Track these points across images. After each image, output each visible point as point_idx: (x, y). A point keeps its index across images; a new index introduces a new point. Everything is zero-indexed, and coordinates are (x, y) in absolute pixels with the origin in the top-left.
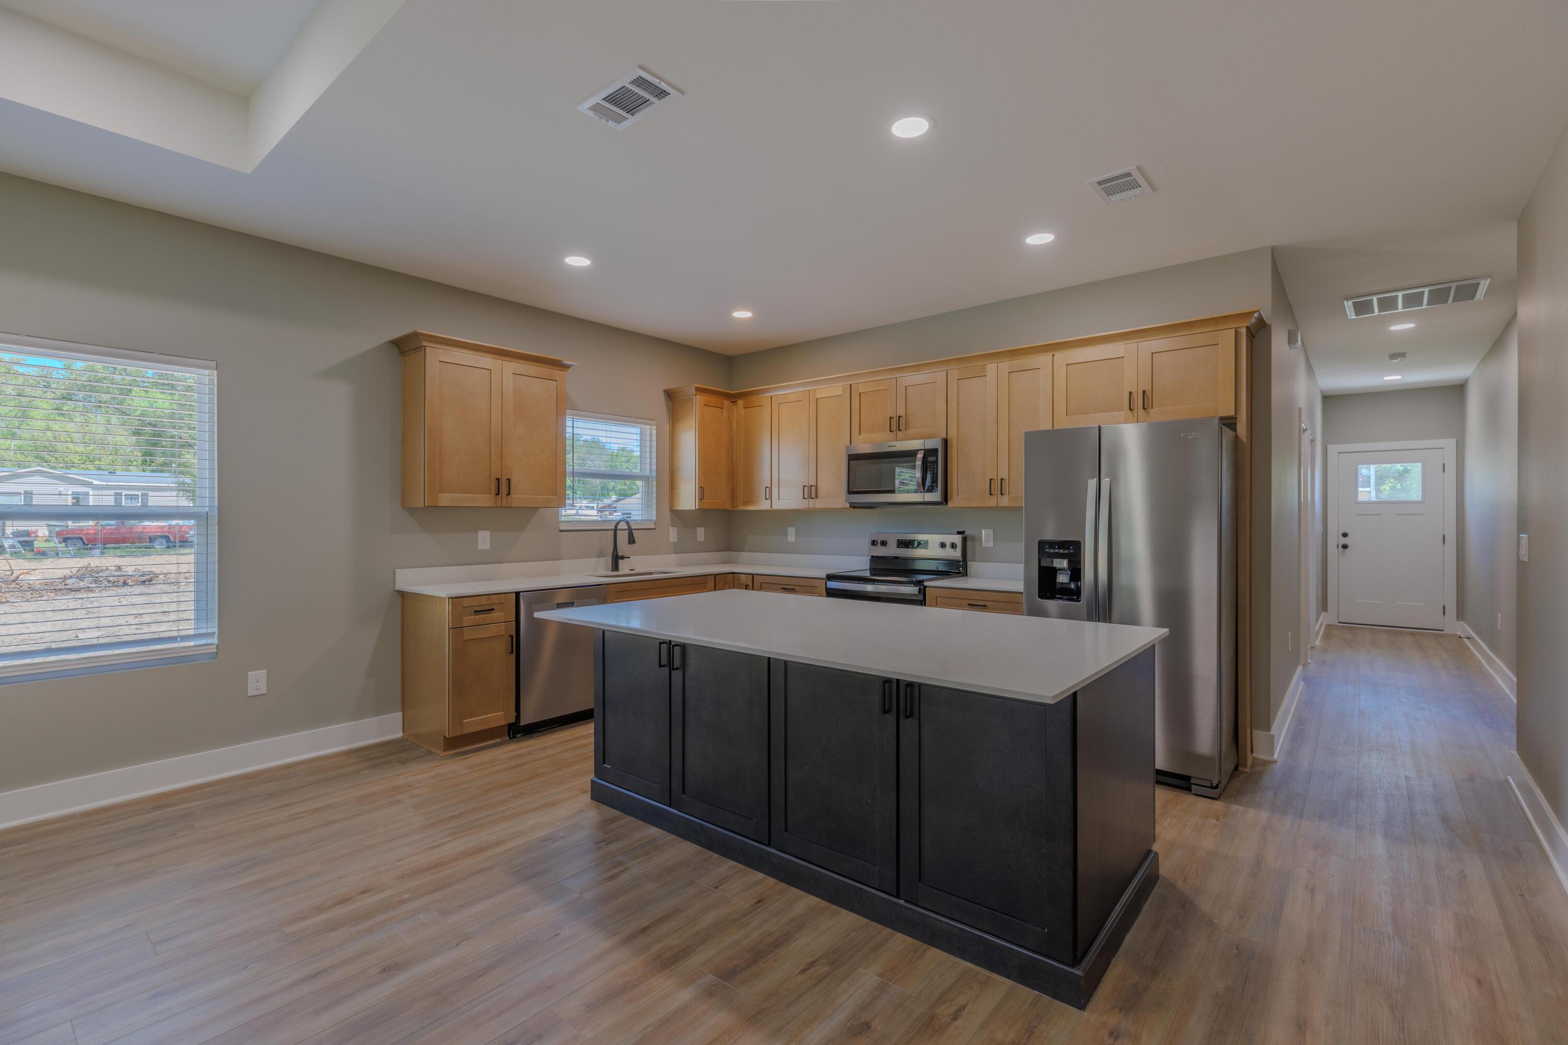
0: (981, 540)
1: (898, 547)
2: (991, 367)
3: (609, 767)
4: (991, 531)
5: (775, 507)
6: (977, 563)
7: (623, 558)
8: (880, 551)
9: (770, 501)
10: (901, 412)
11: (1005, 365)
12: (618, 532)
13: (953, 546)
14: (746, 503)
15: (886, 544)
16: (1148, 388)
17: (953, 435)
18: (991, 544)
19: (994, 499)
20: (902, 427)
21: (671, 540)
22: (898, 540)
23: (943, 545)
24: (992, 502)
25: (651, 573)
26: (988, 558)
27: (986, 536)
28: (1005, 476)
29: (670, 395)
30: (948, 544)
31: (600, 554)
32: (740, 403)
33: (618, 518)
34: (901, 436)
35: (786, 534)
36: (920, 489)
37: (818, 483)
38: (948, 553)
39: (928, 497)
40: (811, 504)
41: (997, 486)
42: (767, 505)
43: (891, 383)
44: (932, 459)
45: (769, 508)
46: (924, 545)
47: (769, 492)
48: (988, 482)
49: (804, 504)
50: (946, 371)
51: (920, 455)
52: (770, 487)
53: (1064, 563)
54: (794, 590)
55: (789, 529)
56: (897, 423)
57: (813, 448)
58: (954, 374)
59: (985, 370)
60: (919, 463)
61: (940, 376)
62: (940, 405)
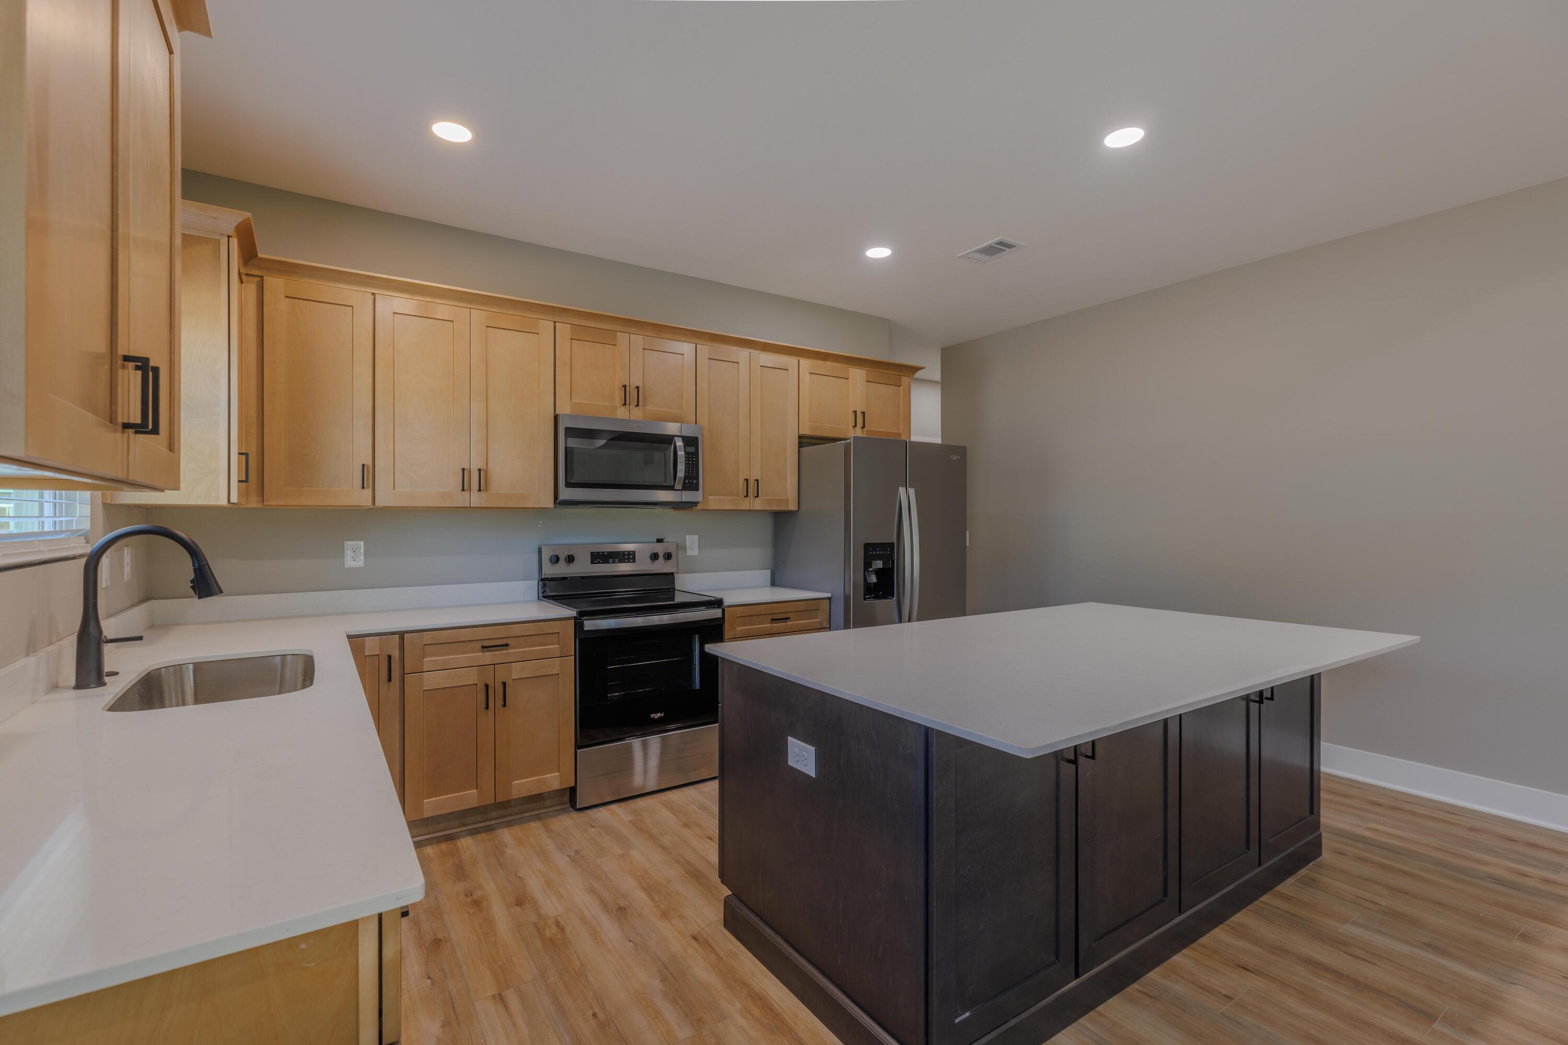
0: (685, 548)
1: (592, 562)
2: (742, 354)
4: (701, 537)
5: (380, 503)
6: (681, 576)
8: (562, 570)
9: (370, 490)
10: (636, 381)
11: (757, 357)
13: (667, 556)
15: (573, 558)
16: (864, 409)
17: (703, 423)
18: (695, 552)
20: (640, 402)
22: (592, 554)
23: (655, 557)
24: (745, 505)
26: (693, 566)
27: (692, 542)
30: (661, 554)
34: (637, 414)
35: (342, 555)
36: (678, 486)
37: (490, 467)
38: (661, 567)
39: (687, 496)
40: (476, 499)
41: (752, 488)
42: (363, 498)
43: (622, 338)
44: (691, 449)
45: (369, 503)
46: (629, 557)
47: (368, 476)
48: (742, 482)
49: (461, 500)
50: (695, 345)
51: (679, 443)
52: (369, 462)
53: (879, 564)
54: (507, 645)
55: (349, 544)
56: (632, 395)
57: (478, 408)
58: (704, 350)
59: (737, 356)
60: (680, 453)
61: (688, 348)
62: (688, 383)
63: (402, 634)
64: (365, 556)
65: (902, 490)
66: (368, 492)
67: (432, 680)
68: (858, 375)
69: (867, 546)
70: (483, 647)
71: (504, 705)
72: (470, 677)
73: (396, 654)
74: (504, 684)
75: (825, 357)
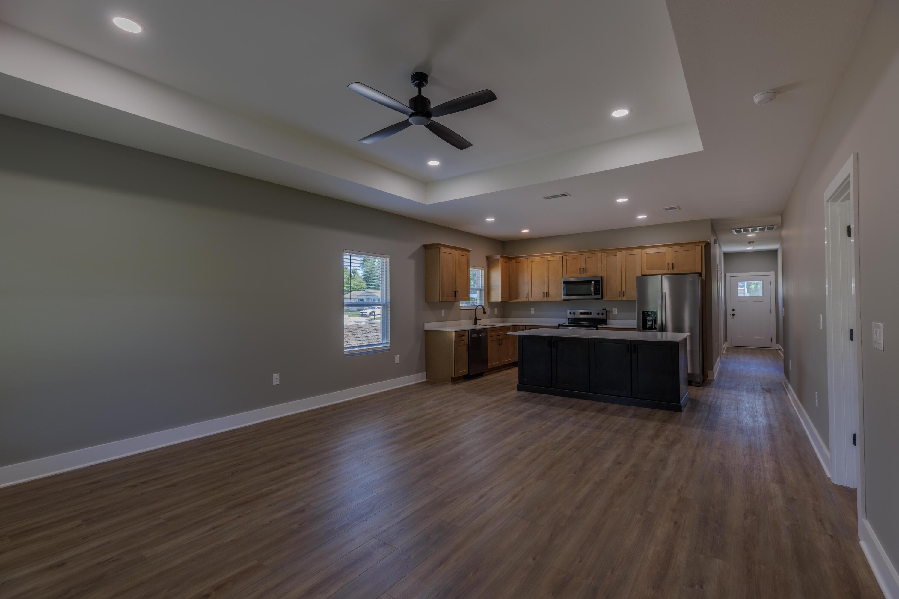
0: (611, 312)
1: (580, 315)
2: (619, 253)
3: (525, 379)
4: (616, 309)
5: (529, 300)
6: (610, 320)
7: (478, 320)
8: (572, 316)
10: (584, 267)
11: (624, 253)
12: (477, 310)
13: (602, 314)
14: (517, 299)
15: (575, 314)
16: (673, 262)
17: (604, 275)
18: (616, 313)
19: (620, 298)
20: (584, 272)
21: (495, 313)
22: (580, 312)
23: (598, 314)
25: (487, 326)
26: (615, 317)
27: (615, 311)
28: (625, 290)
29: (488, 258)
30: (600, 315)
31: (470, 319)
32: (514, 261)
33: (478, 305)
34: (584, 275)
35: (530, 311)
36: (593, 294)
37: (549, 292)
38: (600, 317)
39: (597, 297)
40: (546, 299)
41: (621, 293)
43: (580, 256)
44: (597, 284)
45: (527, 300)
46: (591, 314)
47: (527, 295)
48: (617, 292)
49: (543, 299)
50: (601, 253)
51: (593, 282)
52: (527, 292)
53: (651, 318)
55: (531, 309)
56: (582, 271)
57: (546, 279)
58: (604, 254)
59: (616, 254)
60: (593, 285)
61: (599, 255)
62: (599, 265)
65: (660, 293)
66: (527, 298)
68: (670, 250)
69: (643, 312)
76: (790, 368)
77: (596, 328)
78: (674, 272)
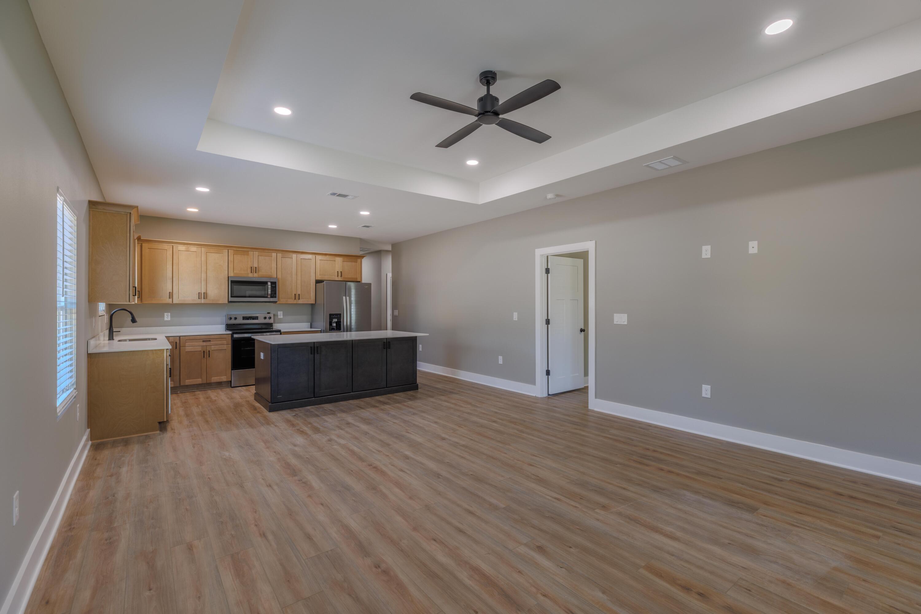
0: (278, 316)
1: (243, 320)
2: (294, 256)
4: (282, 312)
5: (174, 302)
6: (276, 324)
7: (115, 331)
8: (233, 322)
9: (172, 299)
10: (256, 265)
11: (300, 256)
12: (113, 316)
13: (270, 318)
15: (237, 319)
16: (342, 271)
17: (279, 276)
18: (282, 317)
20: (257, 272)
22: (243, 317)
24: (295, 302)
26: (280, 321)
27: (280, 315)
28: (301, 293)
30: (267, 317)
34: (256, 275)
35: (163, 316)
36: (269, 296)
37: (207, 292)
38: (267, 321)
39: (272, 300)
40: (203, 301)
41: (297, 297)
42: (170, 301)
43: (251, 253)
44: (273, 285)
45: (171, 302)
46: (256, 318)
47: (171, 295)
48: (293, 295)
49: (199, 301)
50: (276, 254)
51: (269, 284)
52: (171, 291)
53: (336, 320)
54: (210, 341)
55: (166, 314)
56: (254, 270)
57: (203, 275)
58: (280, 255)
59: (292, 256)
60: (270, 287)
61: (274, 255)
62: (274, 265)
63: (180, 337)
64: (171, 317)
65: (344, 298)
66: (171, 300)
67: (188, 349)
68: (339, 260)
69: (330, 315)
70: (203, 341)
71: (209, 357)
72: (199, 349)
73: (178, 342)
74: (209, 351)
75: (326, 254)
76: (421, 349)
77: (280, 333)
78: (342, 280)
